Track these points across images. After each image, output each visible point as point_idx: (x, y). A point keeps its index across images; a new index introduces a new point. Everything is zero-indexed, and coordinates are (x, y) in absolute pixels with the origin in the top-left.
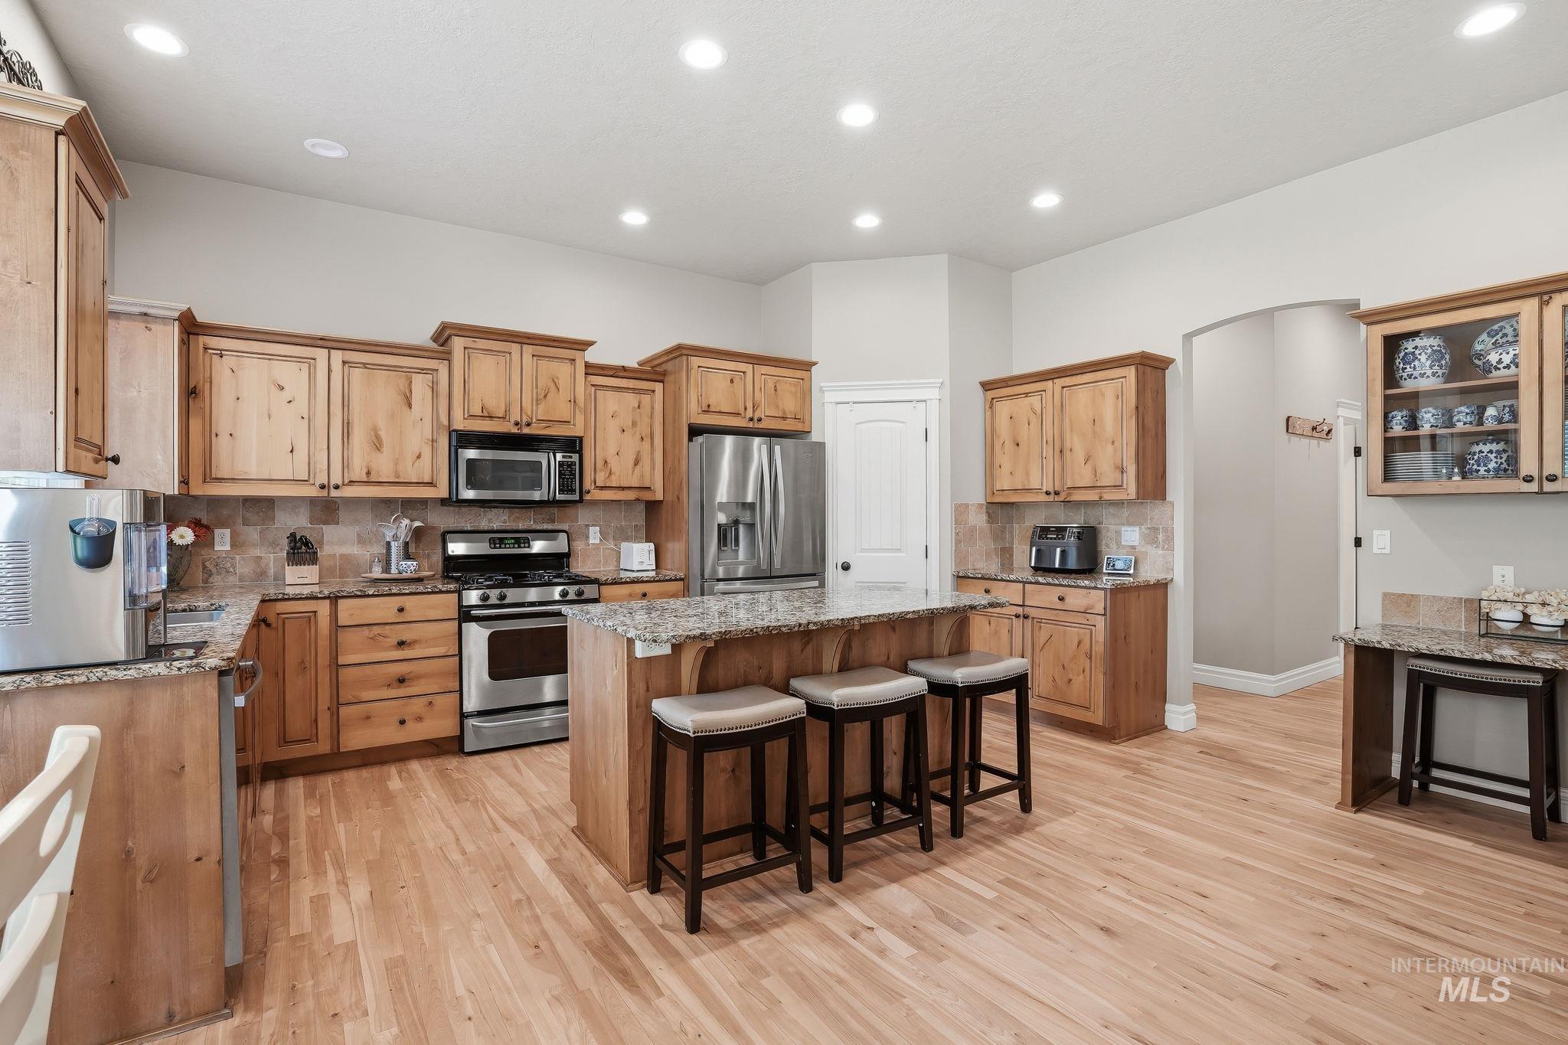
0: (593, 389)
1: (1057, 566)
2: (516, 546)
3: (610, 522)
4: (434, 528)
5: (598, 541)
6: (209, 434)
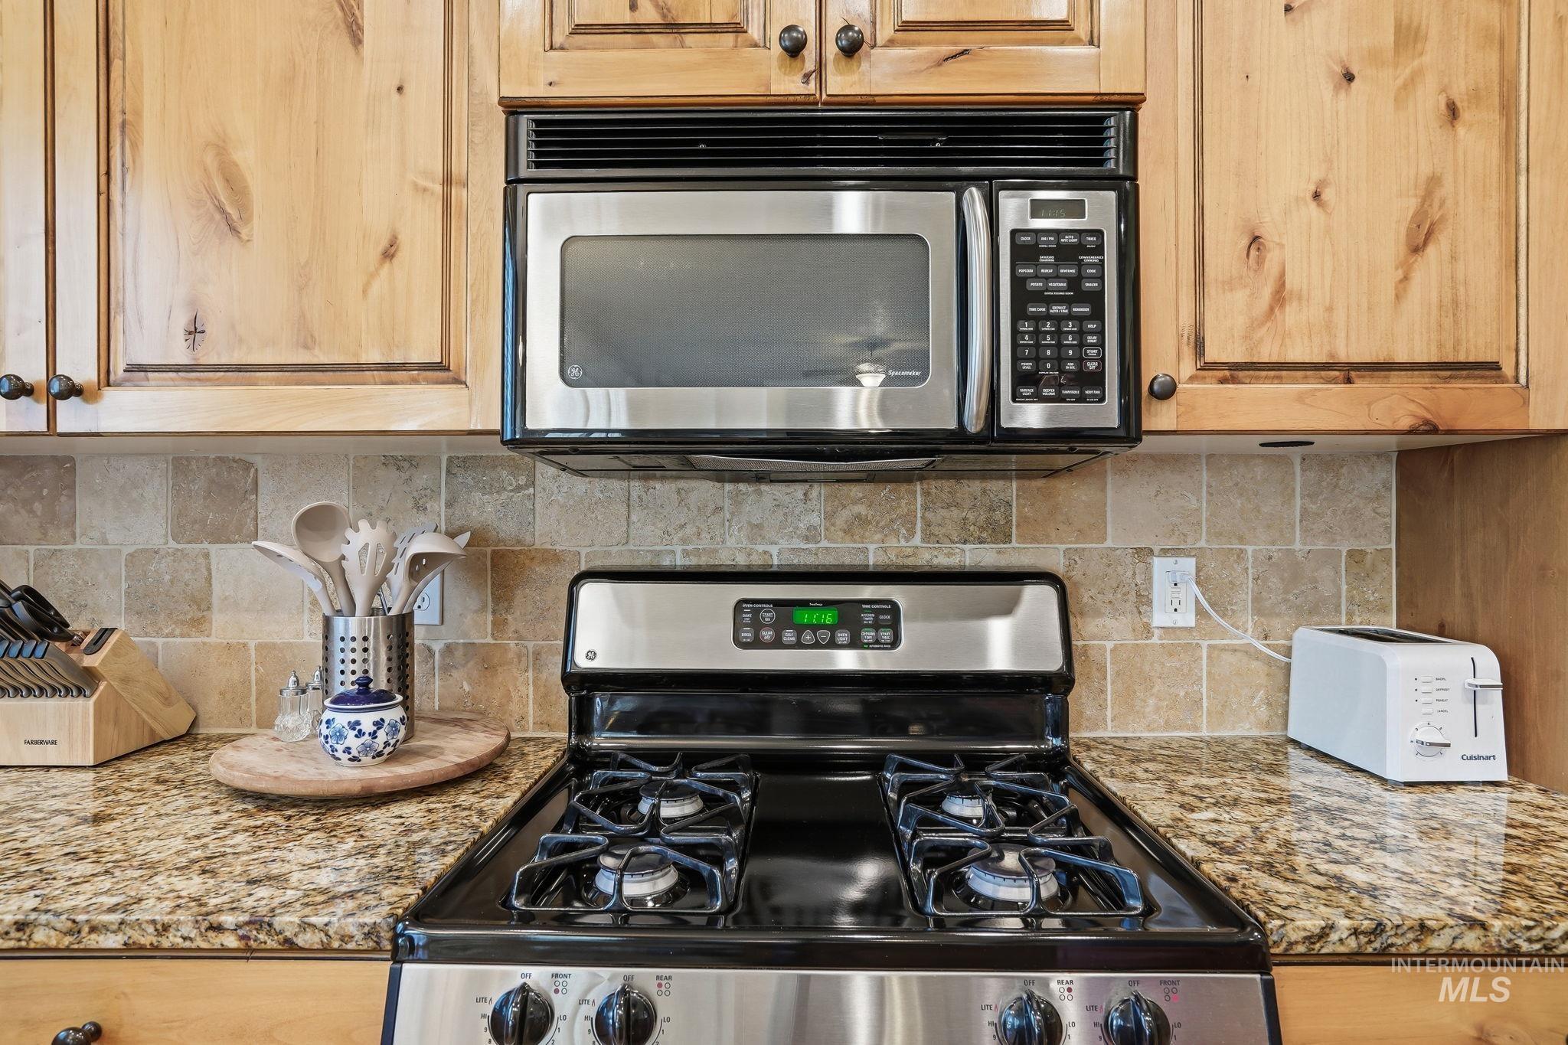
2: (843, 637)
3: (1241, 539)
4: (553, 558)
5: (1188, 619)
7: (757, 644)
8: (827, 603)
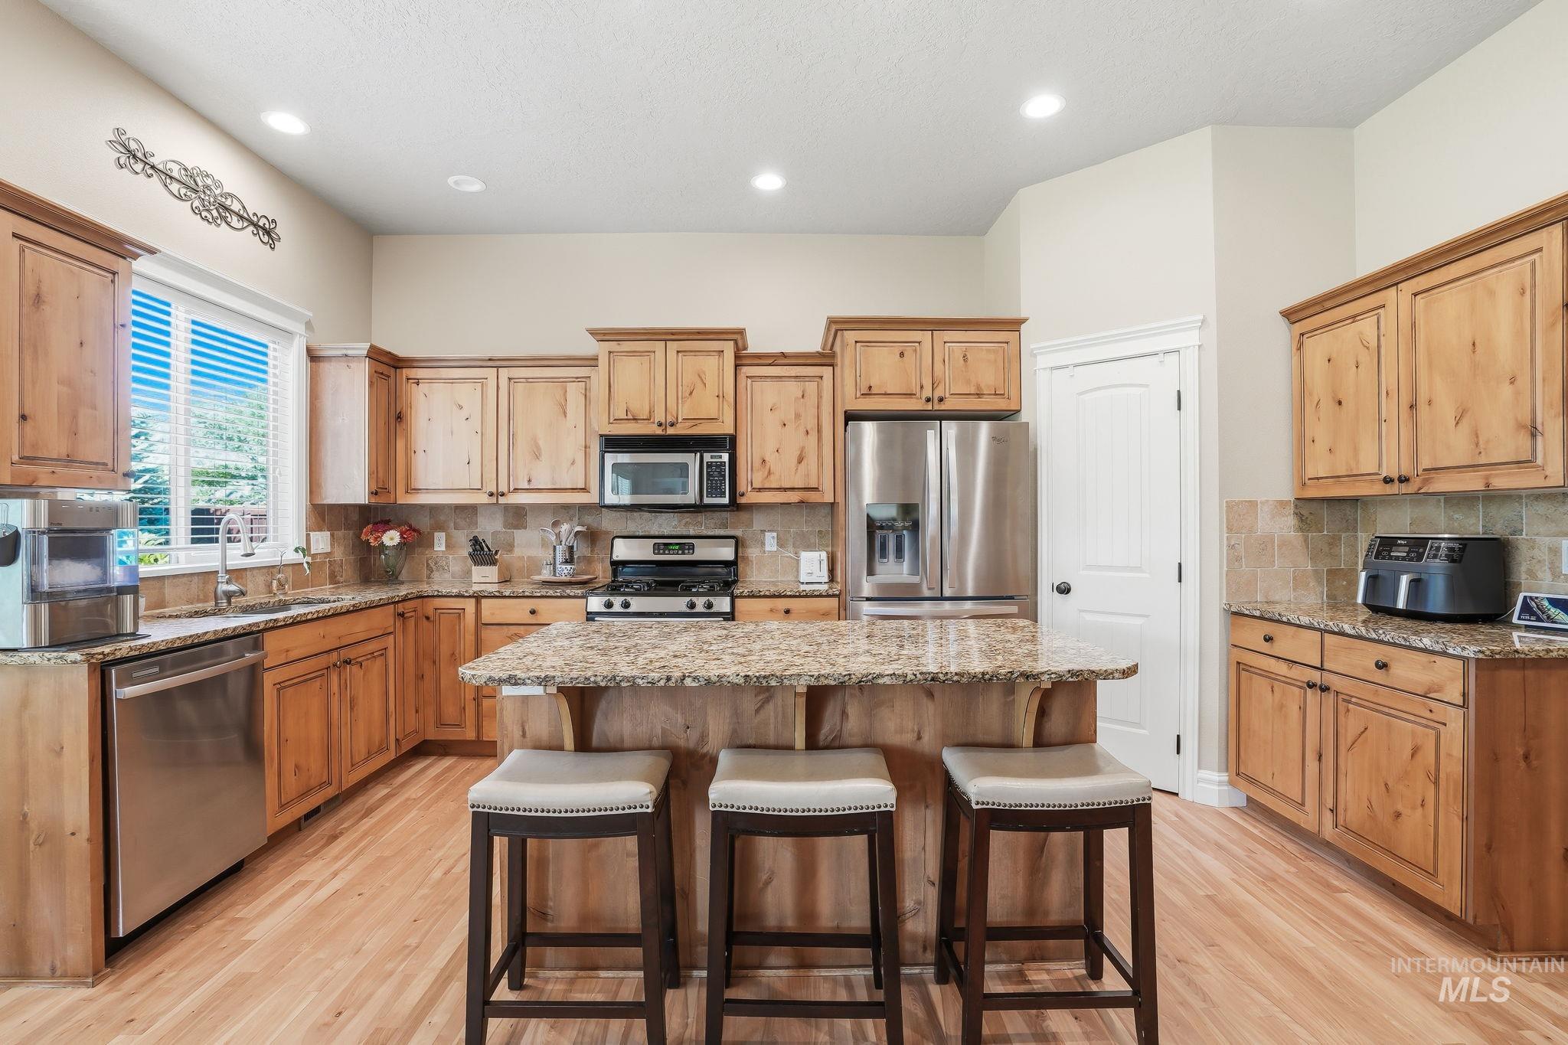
0: (749, 381)
1: (1401, 604)
2: (680, 552)
3: (789, 528)
4: (607, 533)
5: (775, 548)
6: (409, 452)
7: (659, 554)
8: (677, 544)
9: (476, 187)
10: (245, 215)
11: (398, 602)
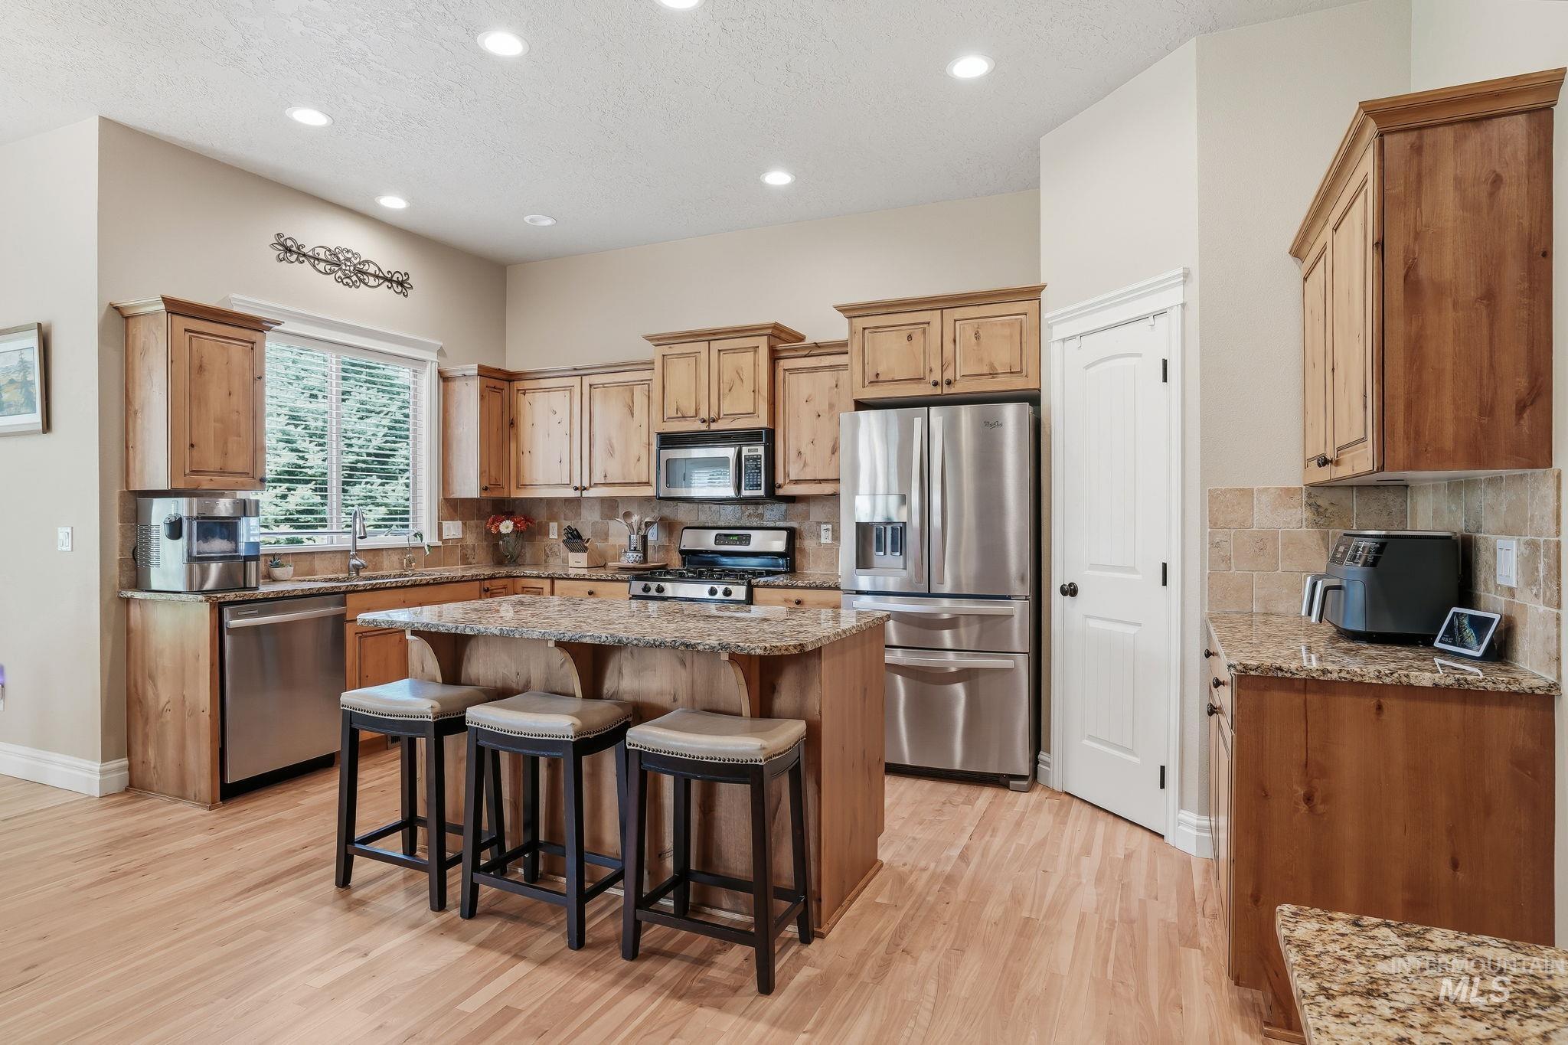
0: (787, 373)
2: (738, 543)
5: (830, 541)
6: (519, 452)
7: (718, 544)
8: (736, 535)
9: (548, 222)
10: (381, 275)
11: (484, 579)
